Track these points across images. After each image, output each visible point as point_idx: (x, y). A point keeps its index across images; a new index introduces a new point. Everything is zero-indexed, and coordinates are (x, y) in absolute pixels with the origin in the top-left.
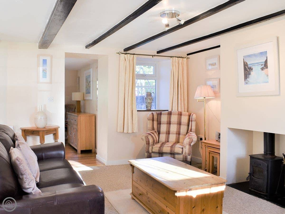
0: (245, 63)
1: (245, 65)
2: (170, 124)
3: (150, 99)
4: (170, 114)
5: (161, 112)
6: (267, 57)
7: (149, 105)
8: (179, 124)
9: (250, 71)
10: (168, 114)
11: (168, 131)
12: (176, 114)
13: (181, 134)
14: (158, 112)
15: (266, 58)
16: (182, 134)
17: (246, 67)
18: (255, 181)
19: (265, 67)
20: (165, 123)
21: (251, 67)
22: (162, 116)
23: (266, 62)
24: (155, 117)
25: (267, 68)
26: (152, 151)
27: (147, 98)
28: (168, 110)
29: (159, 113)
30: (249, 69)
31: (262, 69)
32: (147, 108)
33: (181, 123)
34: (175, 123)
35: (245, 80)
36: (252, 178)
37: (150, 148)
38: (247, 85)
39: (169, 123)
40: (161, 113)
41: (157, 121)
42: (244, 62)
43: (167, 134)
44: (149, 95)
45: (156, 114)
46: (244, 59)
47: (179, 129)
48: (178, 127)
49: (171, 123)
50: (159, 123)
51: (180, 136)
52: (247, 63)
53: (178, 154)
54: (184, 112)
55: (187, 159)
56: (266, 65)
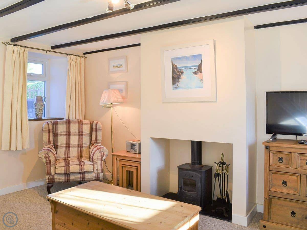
0: (174, 66)
1: (174, 68)
2: (70, 136)
3: (41, 105)
4: (68, 122)
5: (56, 120)
6: (201, 60)
7: (39, 113)
8: (81, 134)
9: (180, 75)
10: (66, 123)
11: (68, 145)
12: (76, 123)
13: (83, 147)
14: (52, 121)
15: (200, 62)
16: (85, 146)
17: (175, 70)
18: (188, 195)
19: (199, 71)
20: (63, 134)
21: (181, 71)
22: (59, 125)
23: (200, 66)
24: (51, 127)
25: (201, 72)
26: (55, 172)
27: (37, 104)
28: (64, 119)
29: (54, 122)
30: (179, 73)
31: (195, 73)
32: (37, 116)
33: (82, 133)
34: (76, 134)
35: (173, 84)
36: (183, 192)
37: (52, 169)
38: (176, 91)
39: (68, 134)
40: (57, 122)
41: (53, 133)
42: (172, 65)
43: (66, 148)
44: (39, 99)
45: (51, 124)
46: (173, 62)
47: (81, 140)
48: (79, 139)
49: (70, 134)
50: (56, 135)
51: (83, 149)
52: (176, 66)
53: (89, 172)
54: (85, 120)
55: (99, 177)
56: (199, 69)
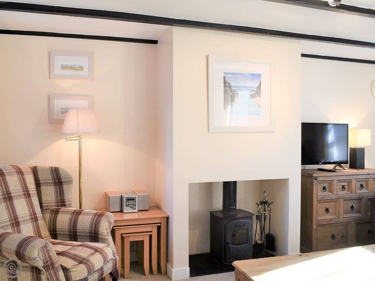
1: (227, 86)
6: (260, 82)
9: (234, 97)
13: (38, 219)
17: (228, 89)
18: (238, 250)
19: (256, 95)
21: (235, 91)
25: (259, 95)
30: (233, 93)
31: (252, 96)
36: (233, 247)
42: (225, 82)
46: (225, 77)
52: (229, 84)
56: (258, 92)
